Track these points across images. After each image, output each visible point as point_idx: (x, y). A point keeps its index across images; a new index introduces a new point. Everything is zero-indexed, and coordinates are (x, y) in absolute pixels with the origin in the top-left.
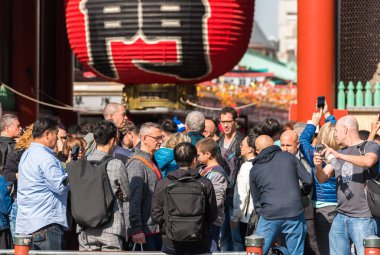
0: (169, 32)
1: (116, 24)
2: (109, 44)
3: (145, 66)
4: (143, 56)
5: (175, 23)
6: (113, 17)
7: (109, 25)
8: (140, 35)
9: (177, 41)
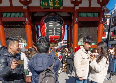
0: (58, 34)
1: (51, 33)
2: (50, 36)
3: (54, 39)
4: (54, 38)
5: (59, 33)
6: (50, 32)
7: (50, 33)
8: (54, 35)
9: (59, 36)
